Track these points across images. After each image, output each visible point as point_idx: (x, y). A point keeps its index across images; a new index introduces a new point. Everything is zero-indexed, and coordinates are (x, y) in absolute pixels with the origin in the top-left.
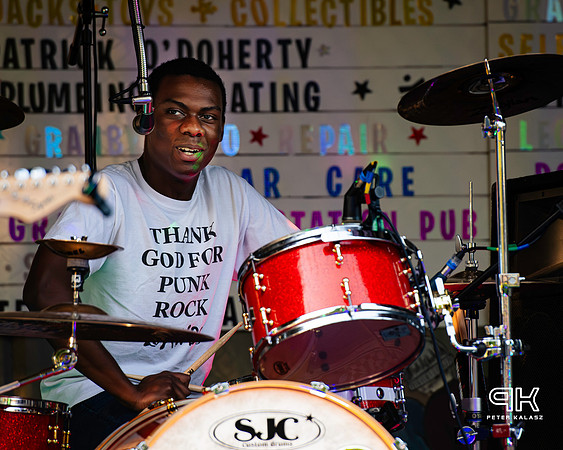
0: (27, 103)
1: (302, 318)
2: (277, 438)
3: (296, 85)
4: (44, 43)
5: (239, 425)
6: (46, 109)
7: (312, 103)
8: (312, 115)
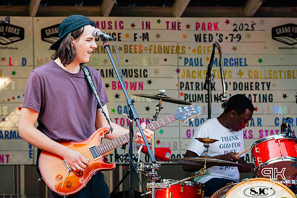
0: (191, 100)
1: (269, 160)
2: (262, 194)
3: (266, 95)
4: (196, 83)
5: (251, 190)
6: (197, 101)
7: (271, 100)
8: (271, 103)
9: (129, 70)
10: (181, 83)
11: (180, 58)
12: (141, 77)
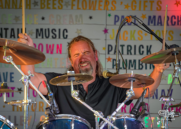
0: (121, 66)
4: (128, 46)
6: (128, 68)
9: (45, 30)
10: (109, 46)
11: (110, 15)
12: (59, 38)
